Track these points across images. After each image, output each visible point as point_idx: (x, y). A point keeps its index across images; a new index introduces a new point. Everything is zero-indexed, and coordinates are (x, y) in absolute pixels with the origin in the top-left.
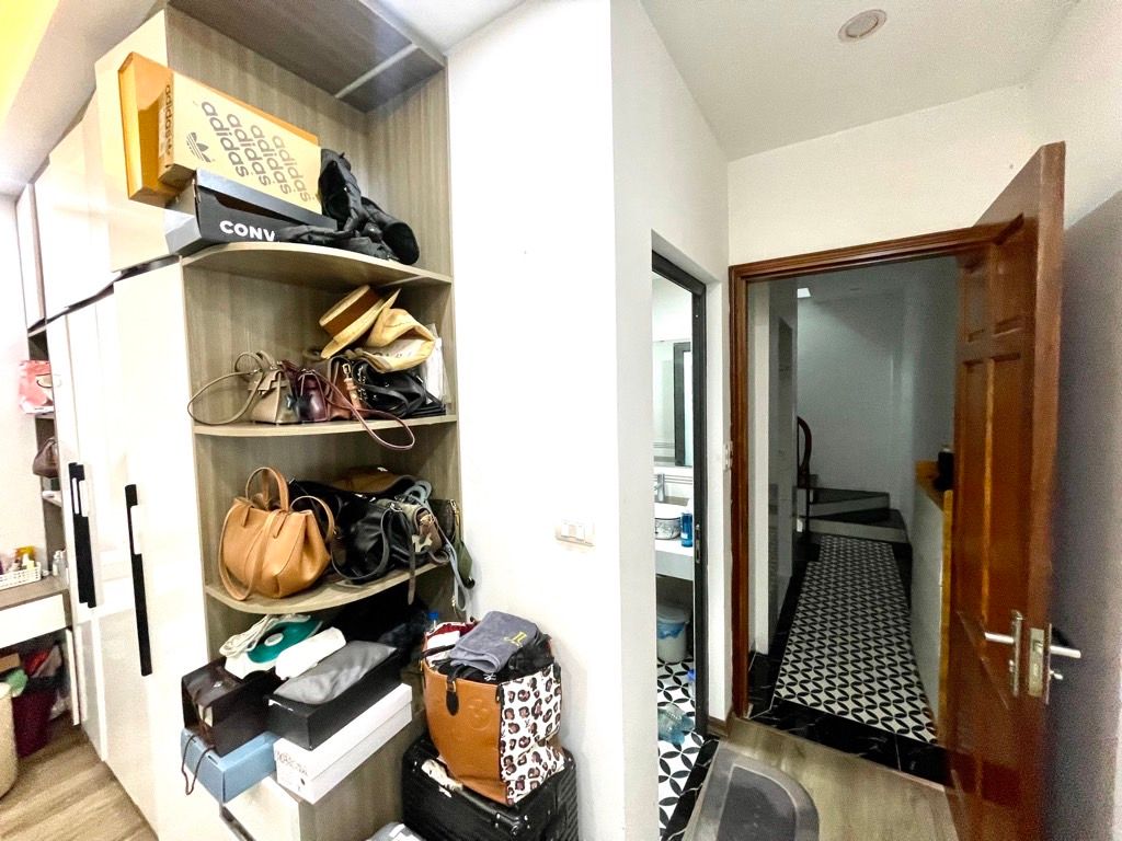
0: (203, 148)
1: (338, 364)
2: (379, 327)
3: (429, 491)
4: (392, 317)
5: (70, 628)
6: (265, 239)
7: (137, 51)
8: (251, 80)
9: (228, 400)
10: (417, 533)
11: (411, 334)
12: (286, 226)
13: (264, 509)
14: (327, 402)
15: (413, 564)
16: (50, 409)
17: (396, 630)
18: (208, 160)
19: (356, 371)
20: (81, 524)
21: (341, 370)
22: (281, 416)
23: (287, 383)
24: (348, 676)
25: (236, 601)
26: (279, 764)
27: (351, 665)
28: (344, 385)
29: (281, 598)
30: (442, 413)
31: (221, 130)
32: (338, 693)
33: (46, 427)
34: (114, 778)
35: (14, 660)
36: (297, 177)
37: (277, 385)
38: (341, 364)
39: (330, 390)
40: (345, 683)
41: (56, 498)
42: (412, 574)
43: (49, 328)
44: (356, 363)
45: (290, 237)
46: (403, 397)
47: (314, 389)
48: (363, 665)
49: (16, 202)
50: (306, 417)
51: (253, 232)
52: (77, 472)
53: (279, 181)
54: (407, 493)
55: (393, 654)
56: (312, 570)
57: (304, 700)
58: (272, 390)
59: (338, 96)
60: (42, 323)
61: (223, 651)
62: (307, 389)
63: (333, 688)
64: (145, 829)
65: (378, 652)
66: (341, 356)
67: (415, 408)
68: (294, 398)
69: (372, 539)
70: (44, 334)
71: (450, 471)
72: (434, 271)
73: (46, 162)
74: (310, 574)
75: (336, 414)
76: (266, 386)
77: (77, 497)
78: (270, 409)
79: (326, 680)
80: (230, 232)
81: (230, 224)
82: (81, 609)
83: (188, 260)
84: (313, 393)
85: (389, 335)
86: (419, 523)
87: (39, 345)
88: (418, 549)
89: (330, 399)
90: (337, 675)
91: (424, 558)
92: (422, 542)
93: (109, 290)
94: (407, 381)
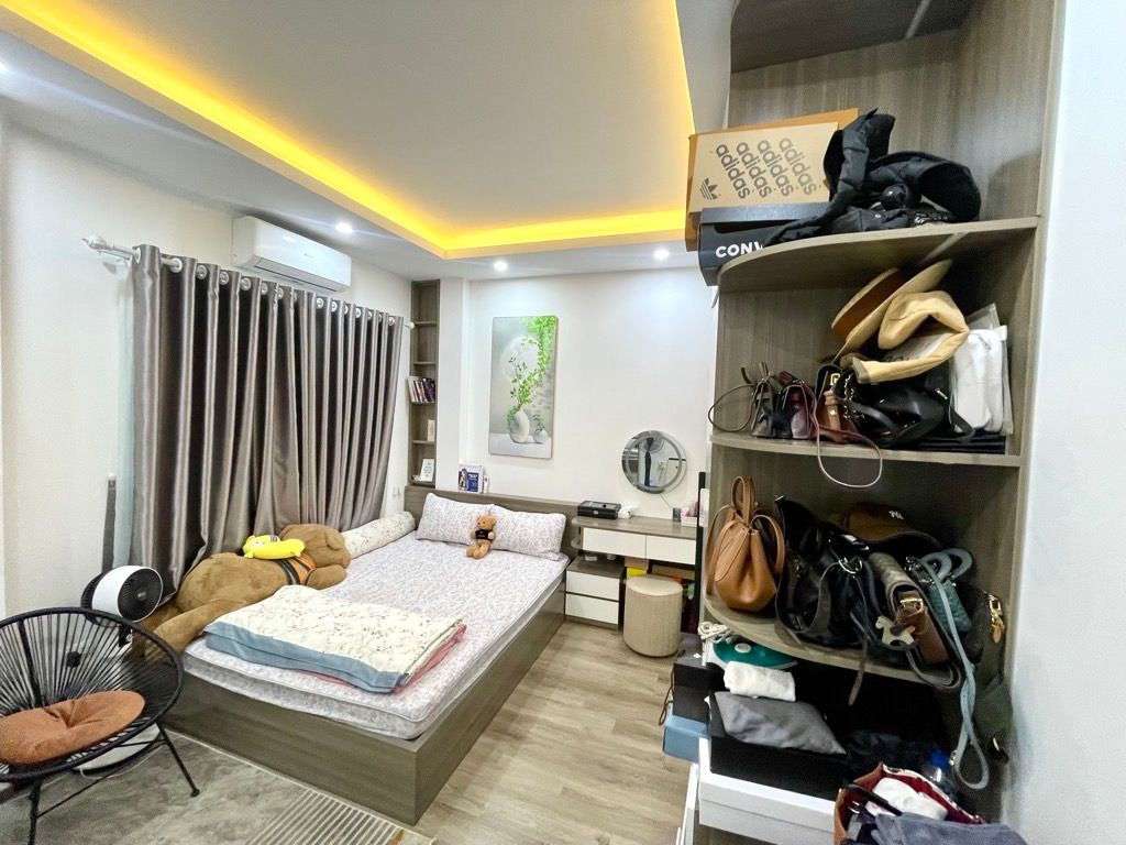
0: (713, 188)
6: (754, 251)
10: (890, 616)
15: (863, 652)
17: (885, 738)
18: (714, 198)
23: (770, 394)
24: (770, 732)
27: (782, 725)
30: (1000, 450)
31: (729, 166)
32: (748, 740)
40: (761, 737)
48: (793, 736)
51: (746, 248)
53: (780, 186)
55: (836, 755)
59: (910, 33)
62: (791, 402)
63: (747, 730)
65: (818, 737)
79: (747, 715)
80: (725, 255)
81: (724, 248)
84: (797, 407)
86: (898, 604)
88: (887, 639)
90: (758, 723)
91: (897, 656)
92: (896, 631)
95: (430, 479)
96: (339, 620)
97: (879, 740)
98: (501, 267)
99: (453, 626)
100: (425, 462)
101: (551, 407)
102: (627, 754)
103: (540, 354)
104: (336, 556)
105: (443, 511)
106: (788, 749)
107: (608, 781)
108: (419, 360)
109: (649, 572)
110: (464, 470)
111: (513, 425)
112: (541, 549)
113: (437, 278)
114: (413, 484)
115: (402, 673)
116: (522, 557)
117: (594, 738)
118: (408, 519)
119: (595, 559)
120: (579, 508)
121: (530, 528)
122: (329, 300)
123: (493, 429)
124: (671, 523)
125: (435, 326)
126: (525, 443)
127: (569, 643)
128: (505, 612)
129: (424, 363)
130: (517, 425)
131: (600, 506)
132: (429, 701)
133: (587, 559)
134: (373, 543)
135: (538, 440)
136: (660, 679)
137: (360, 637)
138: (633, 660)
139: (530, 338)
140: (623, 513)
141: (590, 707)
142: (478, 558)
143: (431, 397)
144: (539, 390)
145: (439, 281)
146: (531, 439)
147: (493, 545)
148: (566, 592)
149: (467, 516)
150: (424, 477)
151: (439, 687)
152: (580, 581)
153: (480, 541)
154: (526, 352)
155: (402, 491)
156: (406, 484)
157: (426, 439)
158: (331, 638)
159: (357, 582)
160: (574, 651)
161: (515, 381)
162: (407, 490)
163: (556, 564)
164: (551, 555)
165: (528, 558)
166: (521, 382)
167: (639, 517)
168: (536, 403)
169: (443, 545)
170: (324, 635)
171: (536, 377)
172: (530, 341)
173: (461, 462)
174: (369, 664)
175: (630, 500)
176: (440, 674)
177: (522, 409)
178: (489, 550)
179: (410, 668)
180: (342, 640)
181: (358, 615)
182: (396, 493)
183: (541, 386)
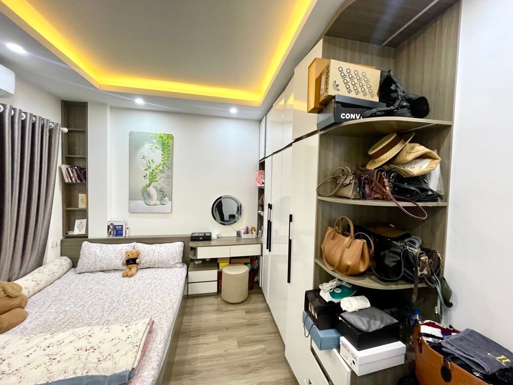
0: (337, 86)
1: (380, 172)
2: (404, 153)
3: (421, 243)
4: (413, 148)
5: (262, 255)
6: (356, 119)
7: (317, 57)
8: (349, 53)
9: (329, 186)
10: (419, 265)
11: (423, 157)
12: (366, 111)
13: (339, 233)
14: (372, 190)
15: (416, 281)
16: (263, 185)
18: (339, 90)
19: (390, 176)
20: (269, 223)
21: (381, 175)
22: (353, 195)
23: (357, 180)
24: (375, 324)
25: (329, 269)
26: (341, 346)
27: (375, 319)
28: (384, 182)
29: (348, 275)
31: (344, 77)
33: (261, 191)
34: (269, 310)
35: (248, 260)
36: (369, 88)
37: (353, 182)
38: (382, 172)
39: (375, 184)
40: (374, 327)
41: (262, 214)
42: (416, 286)
43: (266, 160)
44: (389, 172)
45: (369, 115)
46: (418, 191)
47: (367, 184)
48: (381, 321)
49: (260, 122)
50: (364, 197)
51: (353, 116)
52: (270, 206)
53: (363, 92)
54: (406, 241)
55: (396, 323)
56: (363, 268)
57: (355, 325)
58: (350, 184)
59: (384, 44)
60: (264, 158)
61: (320, 287)
62: (364, 184)
63: (369, 327)
64: (277, 335)
66: (381, 168)
67: (423, 197)
68: (359, 187)
69: (395, 261)
70: (264, 162)
71: (438, 234)
72: (441, 120)
73: (272, 106)
74: (362, 269)
75: (376, 196)
76: (347, 182)
77: (270, 215)
78: (349, 192)
79: (365, 321)
80: (344, 117)
81: (344, 114)
82: (266, 251)
83: (322, 132)
84: (366, 186)
85: (410, 157)
86: (420, 260)
87: (262, 165)
88: (419, 273)
89: (374, 189)
90: (370, 321)
91: (422, 279)
92: (422, 270)
93: (290, 145)
94: (420, 182)
95: (83, 232)
96: (48, 351)
97: (390, 311)
98: (139, 102)
99: (149, 324)
100: (77, 222)
101: (170, 184)
102: (250, 355)
103: (162, 155)
104: (16, 302)
105: (98, 252)
106: (383, 328)
107: (248, 373)
108: (69, 154)
109: (230, 263)
110: (112, 224)
111: (146, 195)
112: (172, 263)
113: (85, 100)
114: (66, 237)
115: (130, 369)
116: (160, 269)
117: (231, 354)
118: (66, 261)
119: (201, 262)
120: (191, 237)
121: (164, 252)
122: (8, 107)
123: (132, 197)
124: (236, 239)
125: (84, 132)
126: (154, 205)
127: (195, 309)
128: (169, 305)
129: (74, 156)
130: (149, 195)
131: (203, 235)
132: (152, 379)
133: (196, 263)
134: (43, 284)
135: (163, 203)
136: (246, 312)
137: (77, 357)
138: (231, 308)
139: (155, 146)
140: (214, 236)
141: (221, 339)
142: (131, 276)
143: (82, 177)
144: (162, 175)
145: (87, 103)
146: (158, 202)
147: (141, 266)
148: (188, 283)
149: (117, 253)
150: (76, 232)
151: (155, 366)
152: (195, 275)
153: (130, 266)
154: (152, 154)
155: (59, 243)
156: (61, 237)
157: (78, 207)
158: (50, 368)
159: (40, 316)
160: (201, 312)
161: (146, 170)
162: (62, 241)
163: (182, 269)
164: (178, 265)
165: (164, 270)
166: (151, 170)
167: (221, 237)
168: (161, 182)
169: (102, 273)
170: (42, 369)
171: (161, 168)
172: (156, 147)
173: (109, 220)
174: (97, 374)
175: (216, 230)
176: (150, 358)
177: (151, 186)
178: (137, 270)
179: (134, 363)
180: (62, 366)
181: (66, 341)
182: (55, 245)
183: (164, 173)
